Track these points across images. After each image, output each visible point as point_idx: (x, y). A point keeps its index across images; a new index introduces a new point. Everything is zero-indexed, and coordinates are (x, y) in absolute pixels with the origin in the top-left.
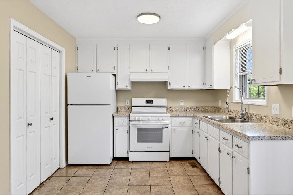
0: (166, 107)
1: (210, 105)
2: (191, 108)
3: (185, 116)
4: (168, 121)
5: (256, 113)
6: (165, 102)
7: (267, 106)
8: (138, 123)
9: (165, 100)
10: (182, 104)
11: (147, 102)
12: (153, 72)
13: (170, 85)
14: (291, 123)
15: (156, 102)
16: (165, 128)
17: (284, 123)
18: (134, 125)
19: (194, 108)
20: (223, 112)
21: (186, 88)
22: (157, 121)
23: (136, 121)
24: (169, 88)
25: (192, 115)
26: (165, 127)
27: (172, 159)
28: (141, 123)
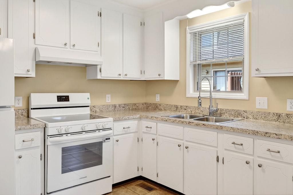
0: (88, 106)
1: (140, 100)
2: (119, 105)
3: (130, 119)
4: (110, 129)
5: (230, 108)
6: (88, 99)
7: (249, 100)
8: (64, 137)
9: (88, 95)
10: (109, 100)
11: (60, 99)
12: (75, 48)
13: (100, 71)
14: (287, 117)
15: (75, 98)
16: (106, 141)
17: (277, 117)
18: (56, 144)
19: (123, 106)
20: (165, 110)
21: (122, 78)
22: (94, 131)
23: (61, 135)
24: (99, 77)
25: (138, 116)
26: (106, 139)
27: (115, 186)
28: (70, 137)
